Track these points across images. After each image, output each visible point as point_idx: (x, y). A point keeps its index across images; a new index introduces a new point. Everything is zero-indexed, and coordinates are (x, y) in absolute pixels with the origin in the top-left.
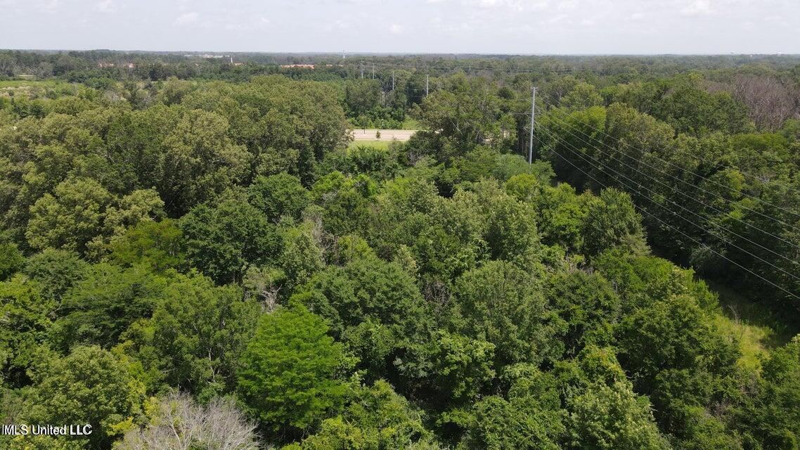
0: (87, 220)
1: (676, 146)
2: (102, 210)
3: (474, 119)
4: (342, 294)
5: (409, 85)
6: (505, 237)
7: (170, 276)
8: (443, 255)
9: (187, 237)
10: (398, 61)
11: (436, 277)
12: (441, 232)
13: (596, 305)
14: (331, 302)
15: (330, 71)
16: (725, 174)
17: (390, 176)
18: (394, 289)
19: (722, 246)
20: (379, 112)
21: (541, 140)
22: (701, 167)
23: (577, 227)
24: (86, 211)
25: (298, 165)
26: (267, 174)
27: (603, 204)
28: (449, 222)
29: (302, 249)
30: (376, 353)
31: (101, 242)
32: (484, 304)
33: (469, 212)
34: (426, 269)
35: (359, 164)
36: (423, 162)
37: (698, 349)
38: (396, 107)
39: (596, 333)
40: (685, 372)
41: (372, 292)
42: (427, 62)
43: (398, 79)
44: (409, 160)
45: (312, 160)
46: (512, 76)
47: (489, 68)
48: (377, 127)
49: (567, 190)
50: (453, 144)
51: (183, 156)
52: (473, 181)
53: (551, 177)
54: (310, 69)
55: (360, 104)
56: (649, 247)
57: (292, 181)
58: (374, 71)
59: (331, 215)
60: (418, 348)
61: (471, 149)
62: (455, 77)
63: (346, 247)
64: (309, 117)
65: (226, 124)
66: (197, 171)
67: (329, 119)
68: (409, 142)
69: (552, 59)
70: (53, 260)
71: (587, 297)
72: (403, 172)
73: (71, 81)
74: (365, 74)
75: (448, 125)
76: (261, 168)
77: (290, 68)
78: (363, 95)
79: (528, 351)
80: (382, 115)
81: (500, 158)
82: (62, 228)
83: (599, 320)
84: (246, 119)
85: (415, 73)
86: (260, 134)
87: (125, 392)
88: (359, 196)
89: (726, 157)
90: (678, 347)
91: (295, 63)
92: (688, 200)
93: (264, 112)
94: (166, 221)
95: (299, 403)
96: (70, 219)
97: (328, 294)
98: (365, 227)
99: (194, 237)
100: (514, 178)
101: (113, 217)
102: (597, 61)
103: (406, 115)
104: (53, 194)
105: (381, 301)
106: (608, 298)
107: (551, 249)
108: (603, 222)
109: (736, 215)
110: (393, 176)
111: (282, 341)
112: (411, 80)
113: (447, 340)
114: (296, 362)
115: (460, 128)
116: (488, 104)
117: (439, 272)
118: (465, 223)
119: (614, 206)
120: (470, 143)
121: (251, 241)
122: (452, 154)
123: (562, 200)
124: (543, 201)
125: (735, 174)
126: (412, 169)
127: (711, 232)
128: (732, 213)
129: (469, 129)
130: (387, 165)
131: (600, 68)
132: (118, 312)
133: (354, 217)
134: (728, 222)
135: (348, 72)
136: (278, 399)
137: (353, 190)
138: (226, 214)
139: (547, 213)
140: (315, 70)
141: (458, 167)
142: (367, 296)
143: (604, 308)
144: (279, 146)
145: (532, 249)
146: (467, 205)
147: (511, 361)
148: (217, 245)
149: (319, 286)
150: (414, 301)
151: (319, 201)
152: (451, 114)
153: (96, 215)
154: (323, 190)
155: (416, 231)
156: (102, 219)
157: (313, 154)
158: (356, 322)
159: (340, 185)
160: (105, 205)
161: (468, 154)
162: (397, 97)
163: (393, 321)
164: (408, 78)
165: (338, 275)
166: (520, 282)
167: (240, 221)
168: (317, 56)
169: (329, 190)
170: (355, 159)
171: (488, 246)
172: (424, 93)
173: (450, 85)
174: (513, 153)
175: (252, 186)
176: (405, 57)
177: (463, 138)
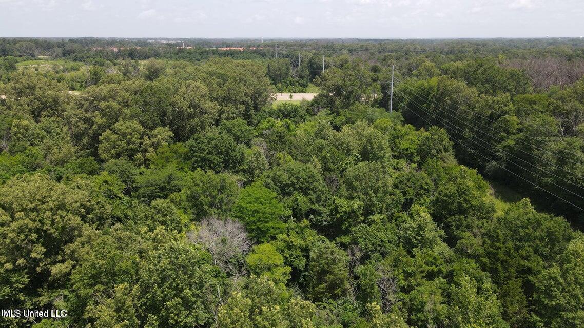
0: (134, 143)
1: (478, 102)
2: (142, 138)
3: (354, 86)
4: (281, 179)
5: (310, 62)
6: (371, 153)
7: (186, 172)
8: (336, 162)
9: (192, 152)
10: (302, 44)
11: (332, 173)
12: (334, 149)
13: (420, 188)
14: (275, 184)
15: (255, 52)
16: (505, 118)
17: (302, 120)
18: (309, 177)
19: (504, 162)
20: (291, 81)
21: (398, 99)
22: (492, 114)
23: (415, 149)
24: (134, 138)
25: (244, 115)
26: (227, 119)
27: (429, 135)
28: (339, 144)
29: (257, 158)
30: (301, 210)
31: (141, 156)
32: (358, 183)
33: (351, 138)
34: (326, 169)
35: (283, 114)
36: (322, 112)
37: (469, 205)
38: (302, 78)
39: (420, 203)
40: (462, 217)
41: (298, 178)
42: (323, 46)
43: (303, 58)
44: (313, 111)
45: (252, 112)
46: (382, 56)
47: (367, 50)
48: (289, 91)
49: (410, 129)
50: (342, 102)
51: (184, 107)
52: (353, 124)
53: (401, 121)
54: (240, 51)
55: (277, 75)
56: (456, 160)
57: (243, 123)
58: (285, 52)
59: (270, 141)
60: (322, 209)
61: (352, 104)
62: (342, 57)
63: (280, 159)
64: (250, 85)
65: (207, 89)
66: (191, 117)
67: (262, 86)
68: (313, 100)
69: (412, 42)
70: (119, 165)
71: (415, 184)
72: (311, 119)
73: (75, 60)
74: (278, 54)
75: (338, 90)
76: (224, 116)
77: (226, 50)
78: (280, 69)
79: (381, 209)
80: (292, 83)
81: (370, 109)
82: (120, 148)
83: (421, 195)
84: (215, 86)
85: (315, 54)
86: (223, 95)
87: (178, 221)
88: (286, 130)
89: (506, 108)
90: (460, 205)
91: (227, 47)
92: (484, 134)
93: (225, 81)
94: (178, 144)
95: (264, 229)
96: (124, 143)
97: (273, 180)
98: (290, 148)
99: (195, 151)
100: (378, 121)
101: (148, 142)
102: (445, 43)
103: (309, 83)
104: (111, 130)
105: (302, 183)
106: (427, 184)
107: (398, 161)
108: (429, 145)
109: (511, 142)
110: (304, 121)
111: (254, 200)
112: (312, 59)
113: (338, 201)
114: (261, 209)
115: (345, 91)
116: (363, 76)
117: (334, 170)
118: (348, 144)
119: (436, 137)
120: (352, 101)
121: (228, 154)
122: (340, 108)
123: (407, 134)
124: (395, 135)
125: (513, 119)
126: (315, 116)
127: (498, 154)
128: (508, 142)
129: (352, 92)
130: (301, 114)
131: (446, 49)
132: (162, 189)
133: (284, 143)
134: (506, 146)
135: (266, 53)
136: (253, 227)
137: (282, 128)
138: (213, 139)
139: (398, 142)
140: (243, 51)
141: (344, 116)
142: (295, 181)
143: (425, 189)
144: (235, 102)
145: (387, 160)
146: (350, 135)
147: (372, 213)
148: (209, 156)
149: (268, 177)
150: (320, 184)
151: (261, 135)
152: (340, 82)
153: (139, 141)
154: (263, 129)
155: (320, 149)
156: (141, 143)
157: (253, 108)
158: (289, 194)
159: (273, 125)
160: (143, 135)
161: (351, 107)
162: (303, 71)
163: (310, 194)
164: (310, 57)
165: (279, 170)
166: (377, 172)
167: (221, 143)
168: (242, 41)
169: (267, 129)
170: (280, 111)
171: (361, 157)
172: (321, 68)
173: (339, 63)
174: (378, 107)
175: (219, 127)
176: (306, 42)
177: (348, 98)
